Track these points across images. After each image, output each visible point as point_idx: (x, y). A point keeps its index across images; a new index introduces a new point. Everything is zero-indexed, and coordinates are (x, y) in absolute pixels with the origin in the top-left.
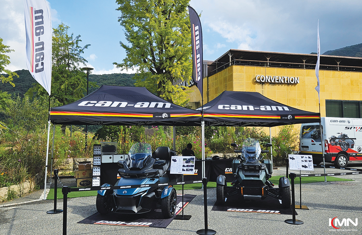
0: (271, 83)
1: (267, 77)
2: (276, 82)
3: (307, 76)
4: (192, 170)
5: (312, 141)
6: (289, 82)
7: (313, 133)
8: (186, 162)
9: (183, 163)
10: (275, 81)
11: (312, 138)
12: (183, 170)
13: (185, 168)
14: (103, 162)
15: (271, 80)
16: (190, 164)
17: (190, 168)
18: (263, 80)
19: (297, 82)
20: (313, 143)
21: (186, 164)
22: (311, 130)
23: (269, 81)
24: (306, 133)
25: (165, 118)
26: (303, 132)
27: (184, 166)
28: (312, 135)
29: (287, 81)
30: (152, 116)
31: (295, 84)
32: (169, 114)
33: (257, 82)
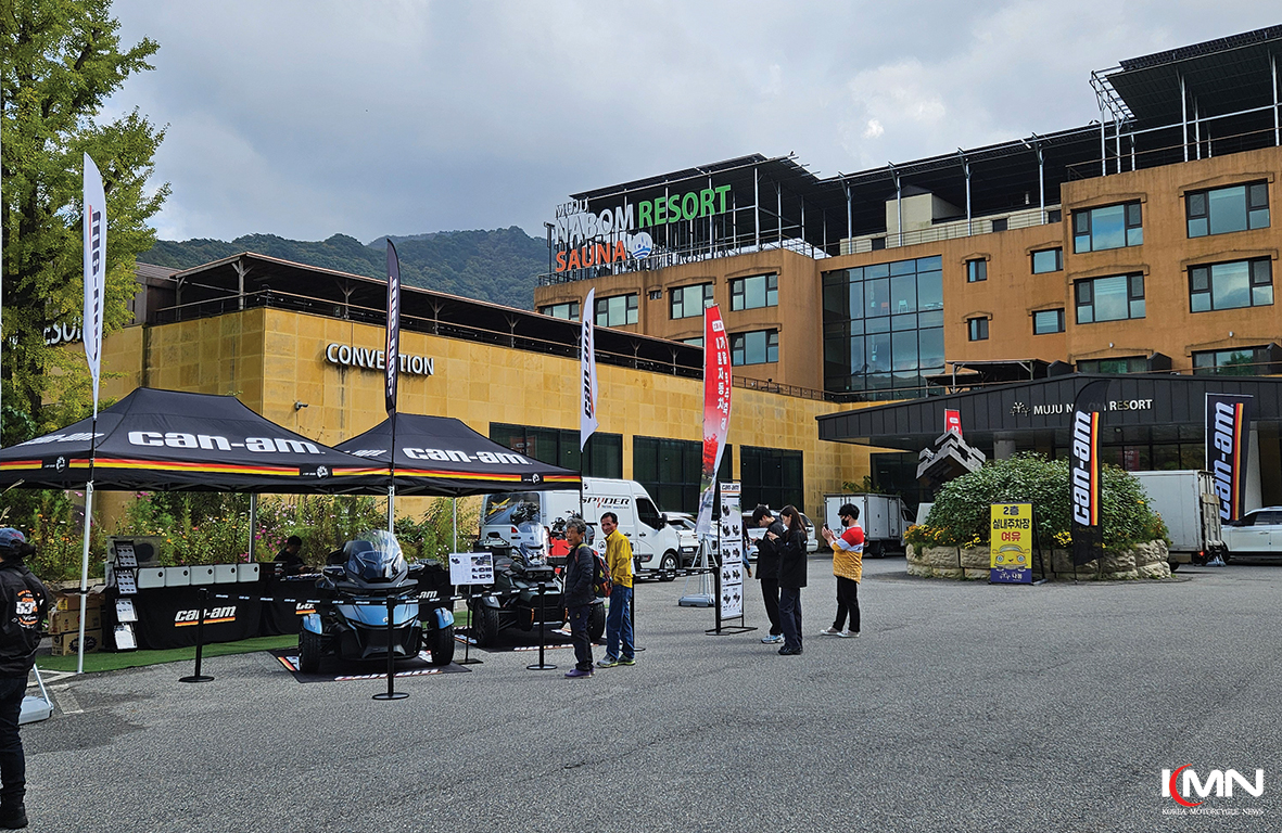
0: (365, 369)
1: (356, 351)
2: (379, 366)
3: (450, 357)
4: (489, 576)
5: (514, 530)
6: (409, 370)
7: (516, 511)
8: (478, 563)
9: (471, 565)
10: (375, 363)
11: (513, 523)
12: (474, 577)
13: (477, 574)
14: (140, 586)
15: (365, 361)
16: (485, 566)
17: (486, 573)
18: (345, 359)
19: (428, 372)
20: (514, 535)
21: (477, 567)
22: (510, 503)
23: (362, 364)
24: (498, 510)
25: (323, 477)
26: (489, 509)
27: (474, 570)
28: (512, 517)
29: (406, 367)
30: (298, 474)
31: (424, 376)
32: (330, 468)
33: (329, 363)
